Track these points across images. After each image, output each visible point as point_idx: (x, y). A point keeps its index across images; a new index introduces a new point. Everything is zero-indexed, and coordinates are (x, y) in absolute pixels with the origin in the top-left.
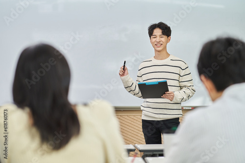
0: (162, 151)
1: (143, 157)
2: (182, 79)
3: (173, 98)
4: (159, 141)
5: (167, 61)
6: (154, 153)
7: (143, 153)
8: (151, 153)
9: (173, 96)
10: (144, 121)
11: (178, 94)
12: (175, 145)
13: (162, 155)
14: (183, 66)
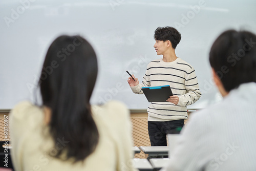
0: (167, 152)
1: (148, 159)
2: (187, 83)
3: (177, 102)
4: (164, 143)
5: (173, 64)
6: (159, 155)
7: (148, 155)
8: (156, 155)
9: (178, 100)
10: (149, 122)
11: (183, 99)
12: (181, 143)
13: (167, 157)
14: (189, 70)
